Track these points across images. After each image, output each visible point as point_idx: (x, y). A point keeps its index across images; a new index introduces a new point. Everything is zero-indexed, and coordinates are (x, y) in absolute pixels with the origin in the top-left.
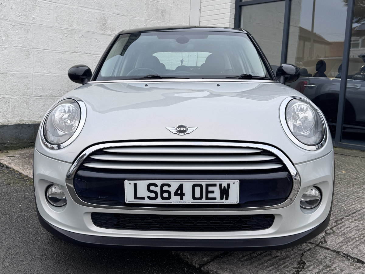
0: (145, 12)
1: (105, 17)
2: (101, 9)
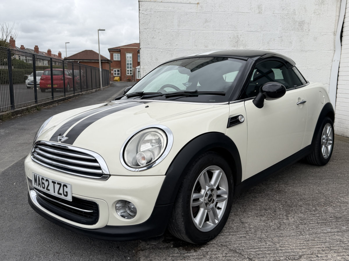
0: (280, 25)
1: (238, 36)
2: (235, 30)
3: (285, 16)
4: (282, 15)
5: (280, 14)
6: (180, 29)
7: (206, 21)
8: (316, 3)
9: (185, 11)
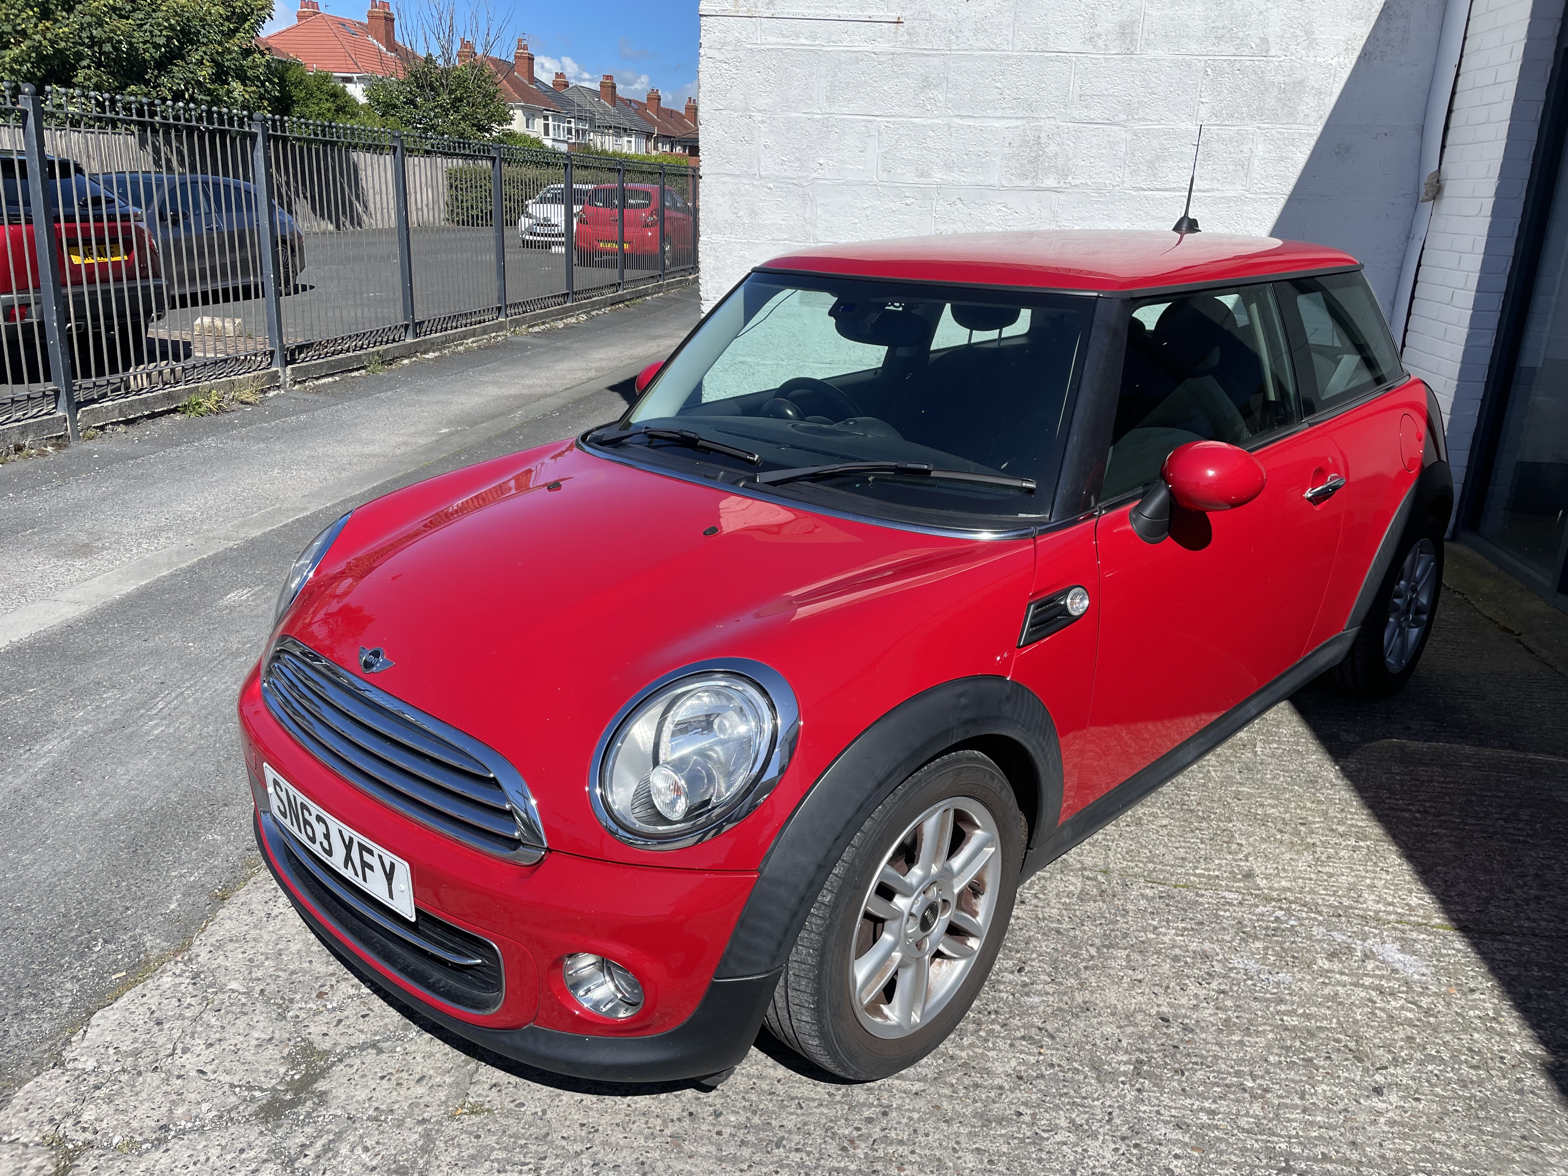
0: (1203, 99)
1: (1039, 137)
2: (1027, 115)
3: (1225, 65)
4: (1214, 60)
5: (1206, 58)
6: (833, 110)
7: (926, 84)
8: (1355, 12)
9: (853, 49)
